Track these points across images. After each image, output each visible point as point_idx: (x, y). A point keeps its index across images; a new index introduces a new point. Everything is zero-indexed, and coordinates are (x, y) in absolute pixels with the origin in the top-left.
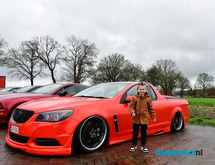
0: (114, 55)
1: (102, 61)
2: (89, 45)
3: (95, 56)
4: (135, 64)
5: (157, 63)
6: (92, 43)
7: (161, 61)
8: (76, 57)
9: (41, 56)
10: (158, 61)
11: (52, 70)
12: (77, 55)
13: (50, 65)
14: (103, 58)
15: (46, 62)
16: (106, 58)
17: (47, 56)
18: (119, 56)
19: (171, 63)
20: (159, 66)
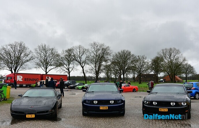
0: (123, 51)
1: (114, 57)
2: (105, 47)
3: (110, 55)
4: (140, 56)
5: (162, 52)
6: (107, 46)
7: (166, 49)
8: (96, 56)
9: (76, 59)
10: (163, 50)
11: (83, 67)
12: (97, 55)
13: (81, 64)
14: (115, 54)
15: (79, 62)
16: (117, 54)
17: (80, 58)
18: (127, 52)
19: (175, 51)
20: (164, 54)
